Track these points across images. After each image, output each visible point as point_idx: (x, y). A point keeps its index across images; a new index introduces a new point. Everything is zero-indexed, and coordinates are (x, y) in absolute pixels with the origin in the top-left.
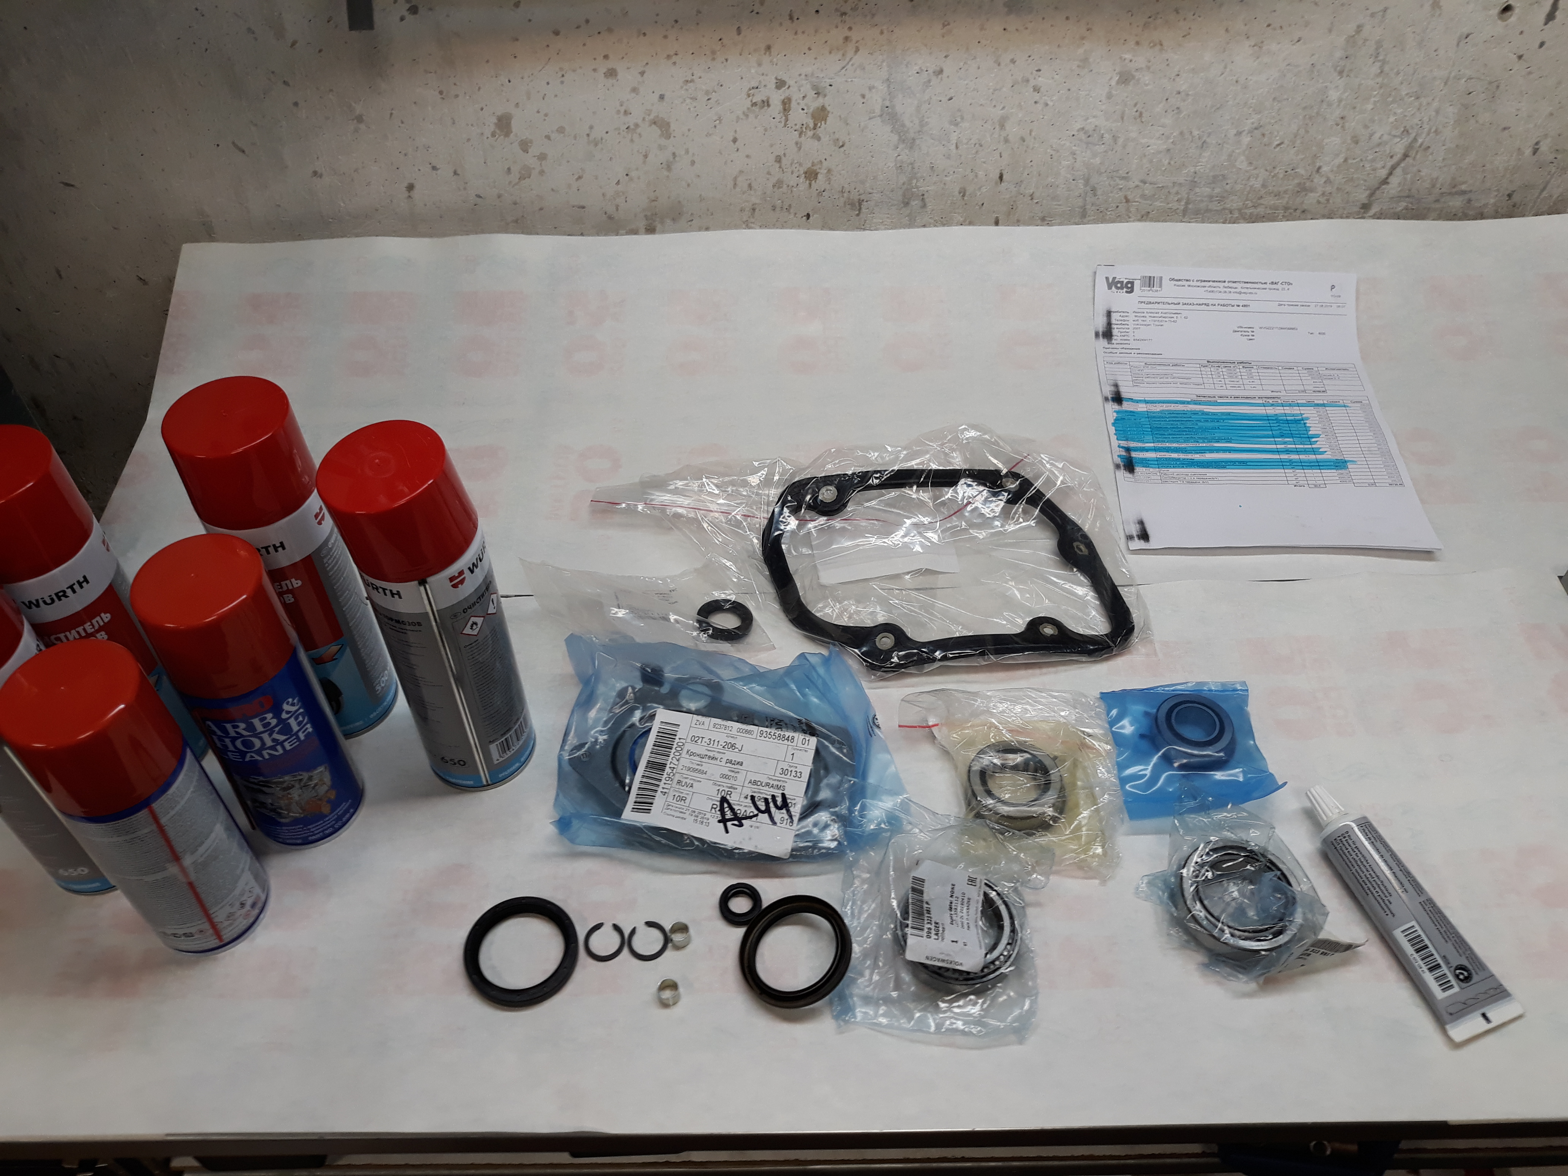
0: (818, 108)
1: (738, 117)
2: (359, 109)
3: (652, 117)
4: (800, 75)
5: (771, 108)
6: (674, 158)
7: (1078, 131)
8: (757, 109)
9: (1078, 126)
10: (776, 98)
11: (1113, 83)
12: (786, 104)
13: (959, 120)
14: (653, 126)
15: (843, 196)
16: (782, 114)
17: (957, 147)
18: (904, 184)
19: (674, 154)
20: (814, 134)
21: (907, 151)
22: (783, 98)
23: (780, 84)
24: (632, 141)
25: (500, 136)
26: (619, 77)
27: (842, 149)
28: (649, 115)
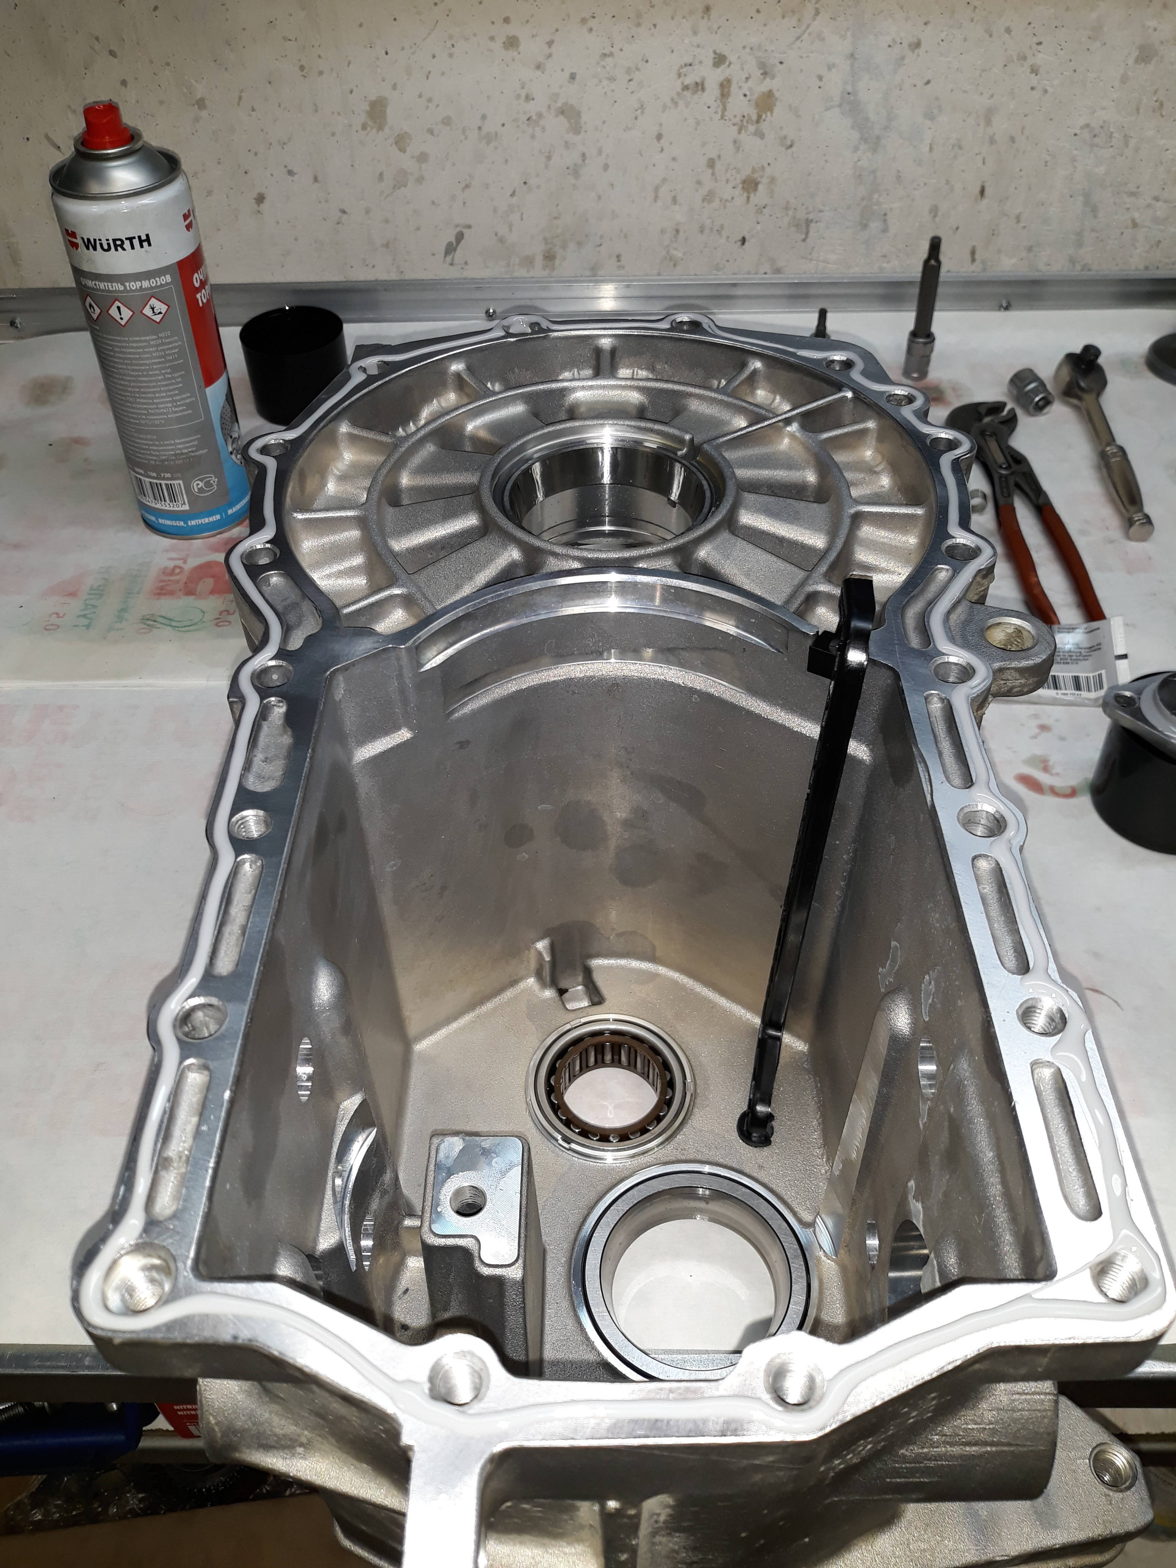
0: (764, 93)
1: (665, 107)
2: (200, 91)
3: (559, 104)
4: (744, 47)
5: (705, 94)
6: (584, 161)
7: (1082, 128)
8: (687, 94)
9: (1082, 121)
10: (713, 77)
11: (1131, 61)
12: (725, 87)
13: (935, 111)
14: (561, 118)
15: (787, 215)
16: (719, 103)
17: (931, 149)
18: (863, 199)
19: (584, 155)
20: (756, 130)
21: (869, 154)
22: (721, 79)
23: (720, 60)
24: (533, 137)
25: (372, 128)
26: (521, 48)
27: (789, 151)
28: (556, 102)
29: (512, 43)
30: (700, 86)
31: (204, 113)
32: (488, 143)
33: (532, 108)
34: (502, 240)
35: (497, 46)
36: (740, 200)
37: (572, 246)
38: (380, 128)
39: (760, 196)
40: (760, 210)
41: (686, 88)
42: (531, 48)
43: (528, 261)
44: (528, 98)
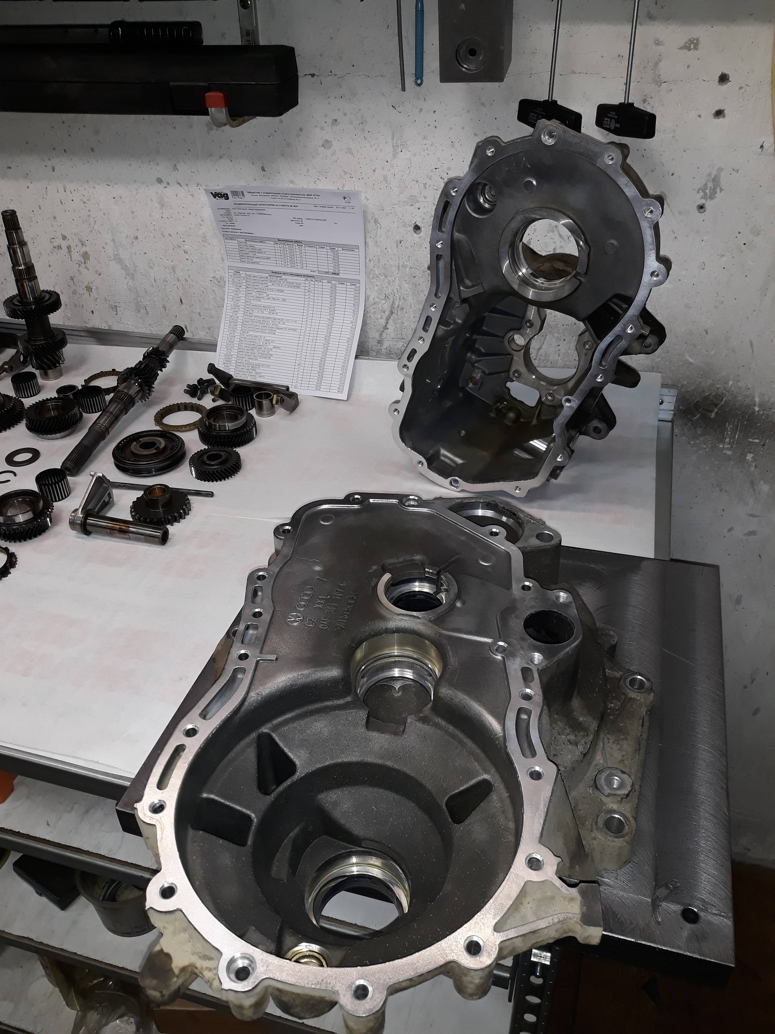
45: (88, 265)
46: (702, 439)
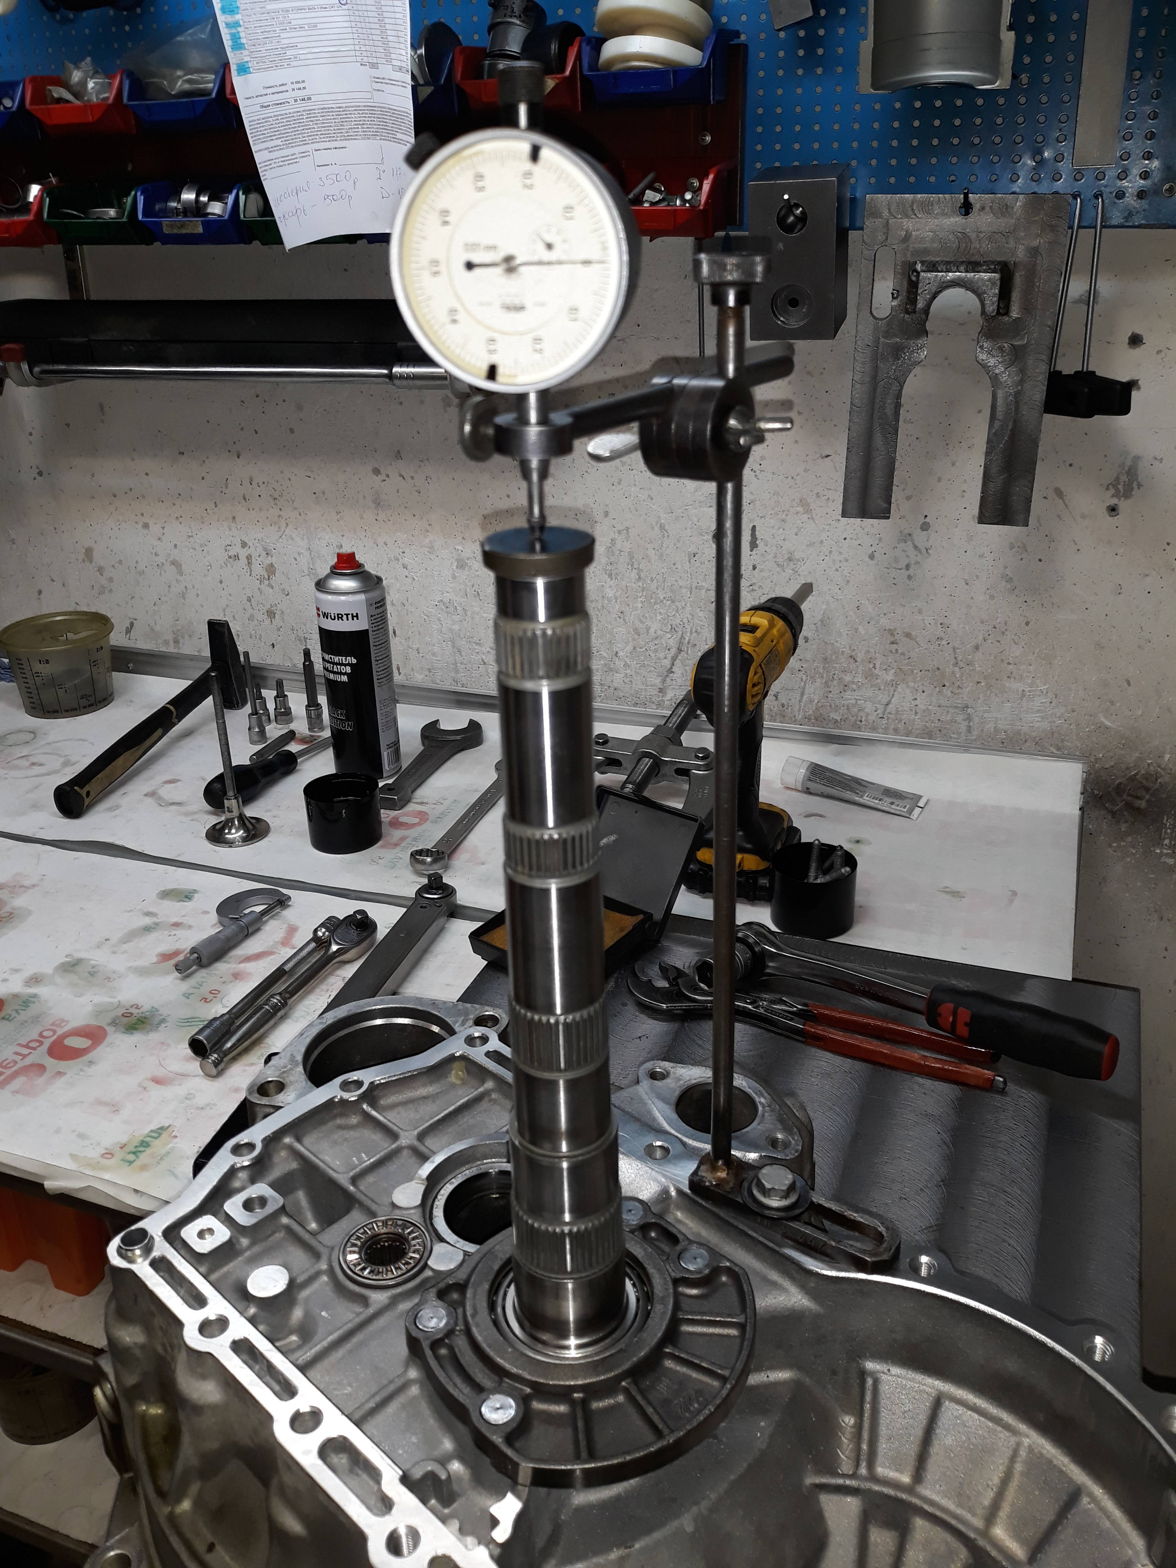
29: (146, 526)
30: (237, 557)
31: (14, 546)
32: (141, 575)
33: (161, 559)
34: (152, 629)
35: (139, 526)
36: (267, 622)
37: (187, 637)
38: (91, 562)
39: (277, 620)
40: (279, 630)
41: (230, 557)
42: (155, 529)
43: (166, 643)
44: (156, 554)
45: (272, 582)
46: (1129, 839)
